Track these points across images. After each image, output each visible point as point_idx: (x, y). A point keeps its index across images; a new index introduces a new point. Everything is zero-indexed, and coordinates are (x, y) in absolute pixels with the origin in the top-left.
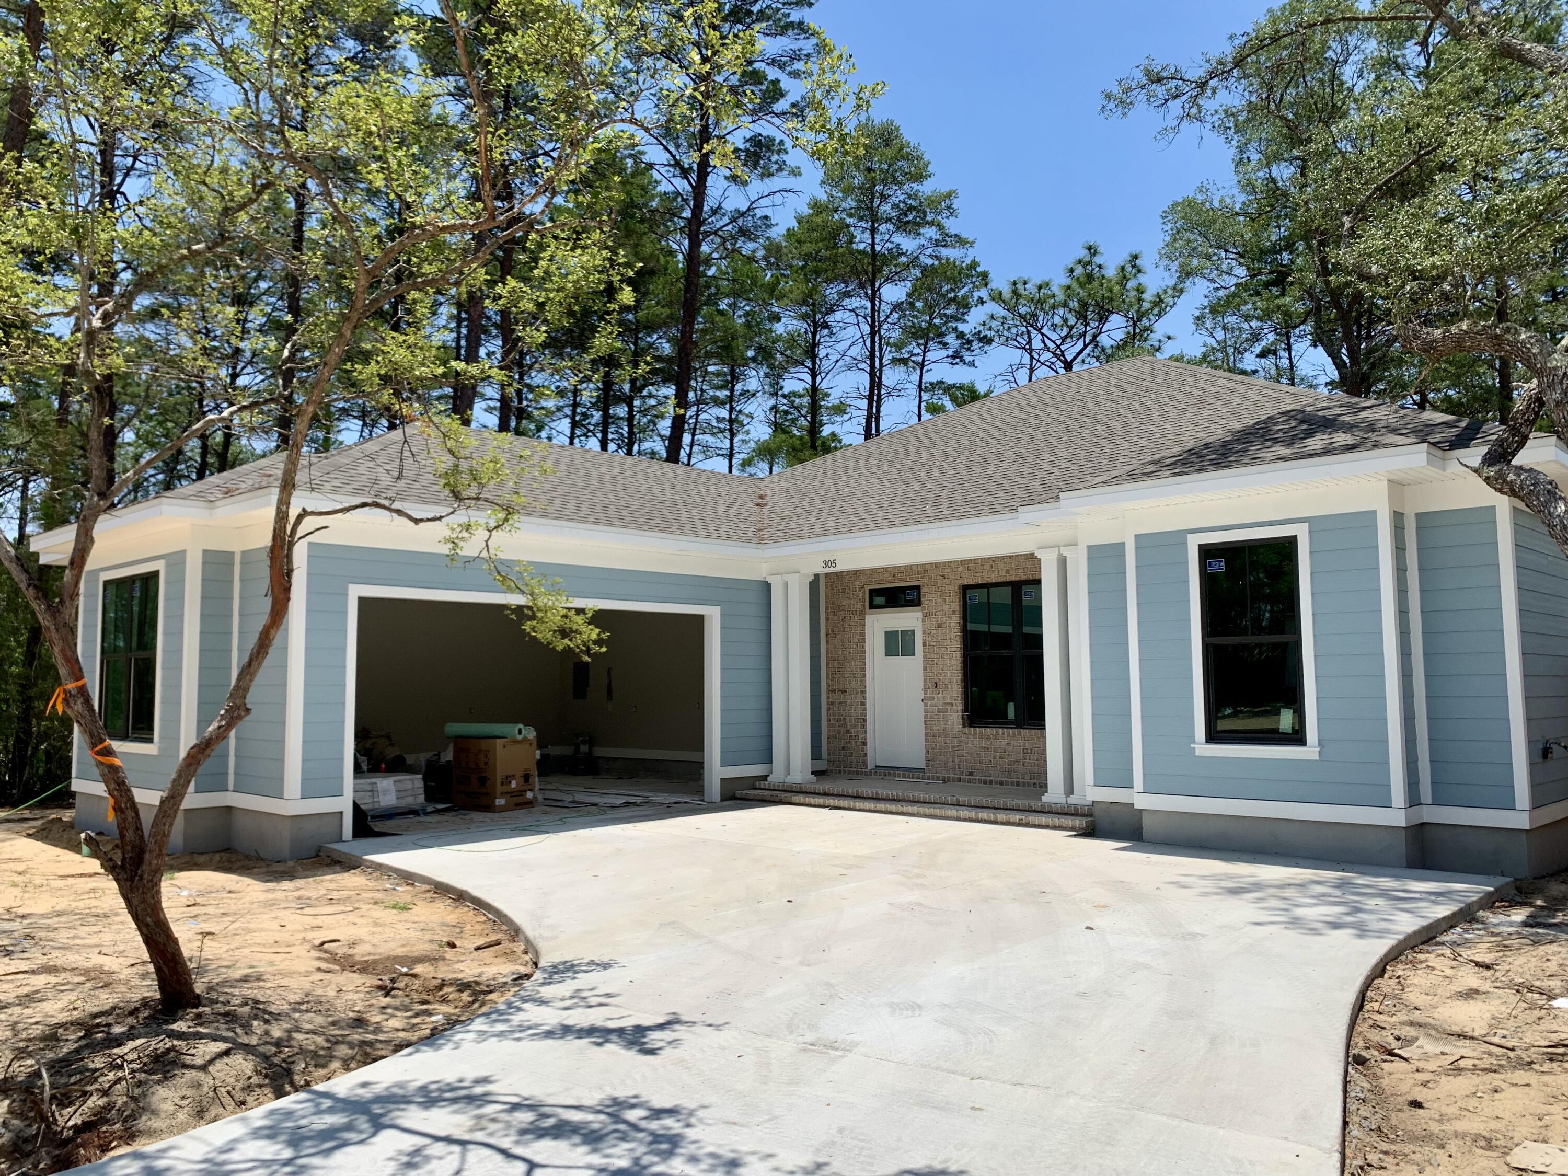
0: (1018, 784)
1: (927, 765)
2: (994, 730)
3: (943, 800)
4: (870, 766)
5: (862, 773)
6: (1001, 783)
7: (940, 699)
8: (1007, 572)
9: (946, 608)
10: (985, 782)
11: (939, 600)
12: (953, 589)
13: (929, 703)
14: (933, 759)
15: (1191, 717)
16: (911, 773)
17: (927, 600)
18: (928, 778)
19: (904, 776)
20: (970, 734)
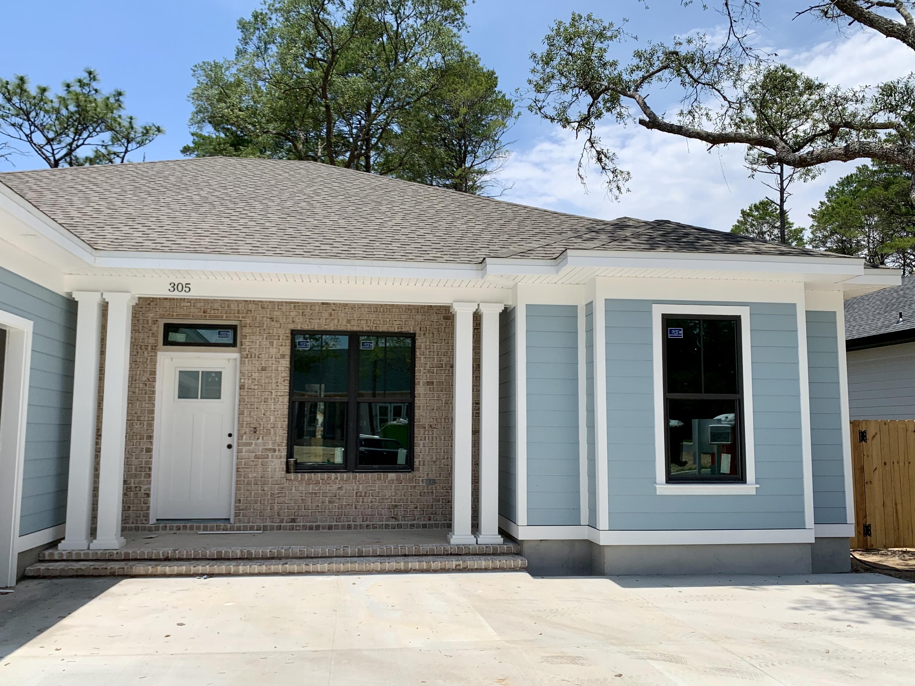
0: (349, 527)
1: (237, 515)
2: (326, 475)
3: (341, 552)
4: (152, 520)
5: (144, 529)
6: (330, 528)
7: (259, 445)
8: (349, 321)
9: (273, 351)
10: (311, 528)
11: (265, 343)
12: (284, 334)
13: (245, 449)
14: (245, 509)
15: (653, 461)
16: (215, 524)
17: (247, 342)
18: (239, 529)
19: (205, 529)
20: (296, 479)
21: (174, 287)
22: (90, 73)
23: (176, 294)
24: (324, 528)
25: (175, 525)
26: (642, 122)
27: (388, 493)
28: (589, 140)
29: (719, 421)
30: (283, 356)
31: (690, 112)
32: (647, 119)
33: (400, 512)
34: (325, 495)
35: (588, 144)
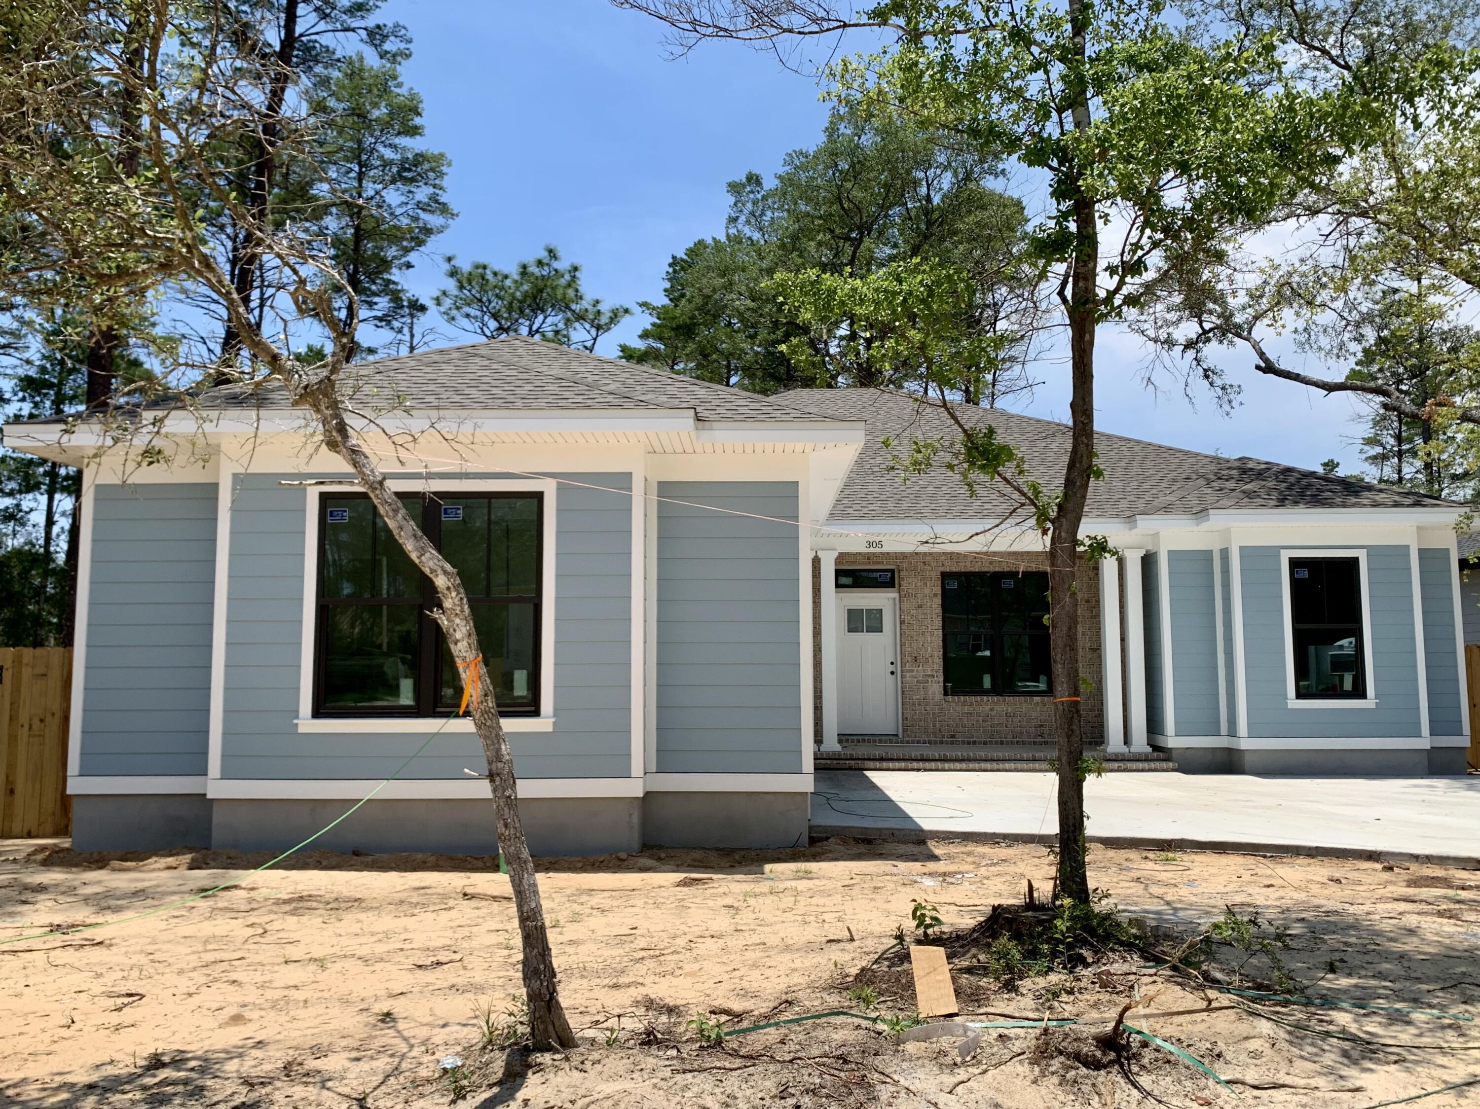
0: (1002, 743)
1: (904, 731)
2: (978, 698)
6: (985, 743)
7: (920, 671)
9: (927, 591)
10: (969, 743)
11: (920, 584)
12: (936, 575)
13: (908, 675)
14: (912, 725)
15: (1284, 681)
16: (887, 738)
17: (904, 583)
18: (908, 742)
19: (880, 742)
20: (954, 701)
21: (870, 544)
22: (550, 251)
23: (872, 550)
24: (980, 743)
25: (855, 738)
26: (1258, 367)
27: (1034, 715)
28: (1195, 359)
29: (1341, 647)
30: (935, 595)
31: (1305, 330)
32: (1263, 365)
33: (1046, 730)
34: (979, 715)
35: (1195, 363)
